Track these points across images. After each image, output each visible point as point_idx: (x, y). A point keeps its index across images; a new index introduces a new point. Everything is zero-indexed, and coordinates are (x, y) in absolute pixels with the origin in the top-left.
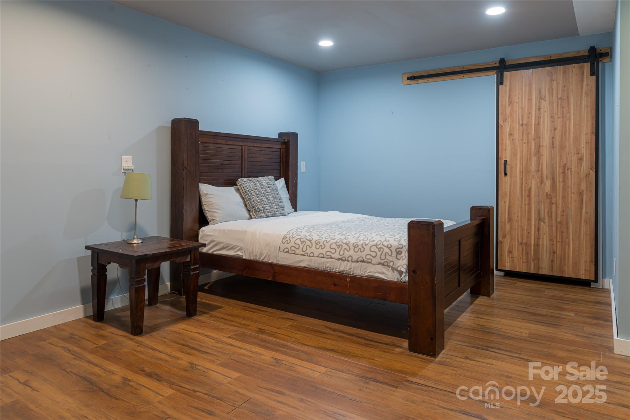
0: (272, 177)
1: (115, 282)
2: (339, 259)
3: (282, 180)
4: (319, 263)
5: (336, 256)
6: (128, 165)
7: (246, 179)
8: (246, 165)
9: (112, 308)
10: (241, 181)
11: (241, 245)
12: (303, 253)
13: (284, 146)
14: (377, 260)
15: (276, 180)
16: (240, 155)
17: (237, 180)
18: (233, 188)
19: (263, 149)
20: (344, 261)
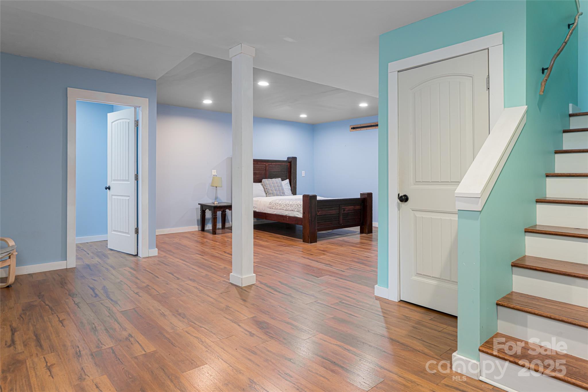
0: (280, 179)
1: (209, 219)
2: (285, 210)
3: (288, 181)
4: (280, 212)
5: (285, 209)
6: (215, 173)
7: (266, 179)
8: (268, 173)
9: (208, 229)
10: (263, 180)
11: (256, 206)
12: (275, 208)
13: (289, 164)
14: (296, 210)
15: (282, 180)
16: (265, 169)
17: (262, 180)
18: (260, 183)
19: (277, 166)
20: (287, 211)
